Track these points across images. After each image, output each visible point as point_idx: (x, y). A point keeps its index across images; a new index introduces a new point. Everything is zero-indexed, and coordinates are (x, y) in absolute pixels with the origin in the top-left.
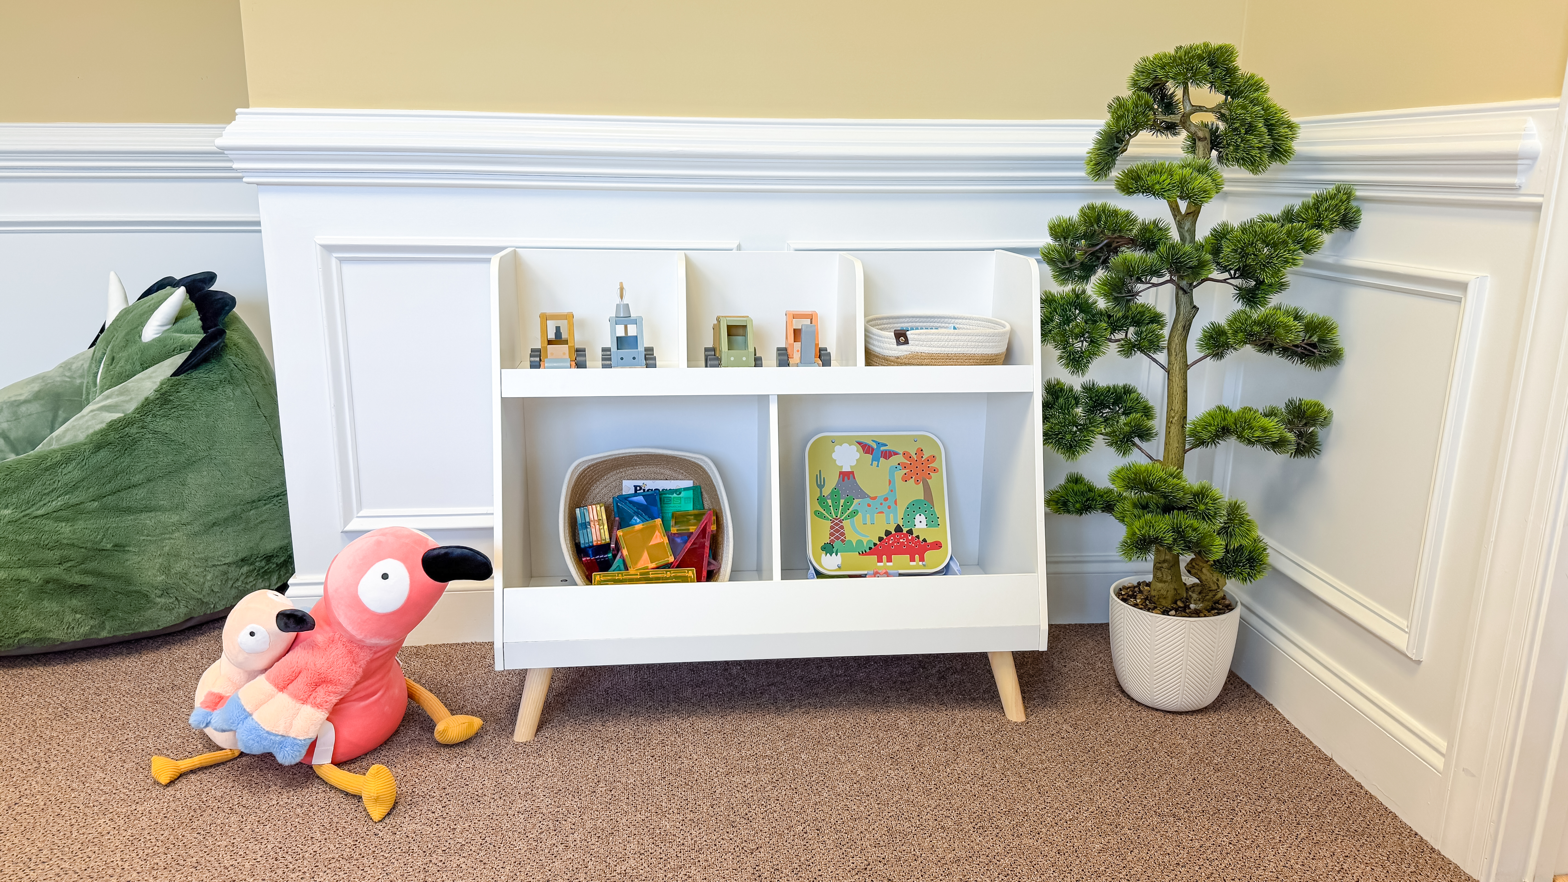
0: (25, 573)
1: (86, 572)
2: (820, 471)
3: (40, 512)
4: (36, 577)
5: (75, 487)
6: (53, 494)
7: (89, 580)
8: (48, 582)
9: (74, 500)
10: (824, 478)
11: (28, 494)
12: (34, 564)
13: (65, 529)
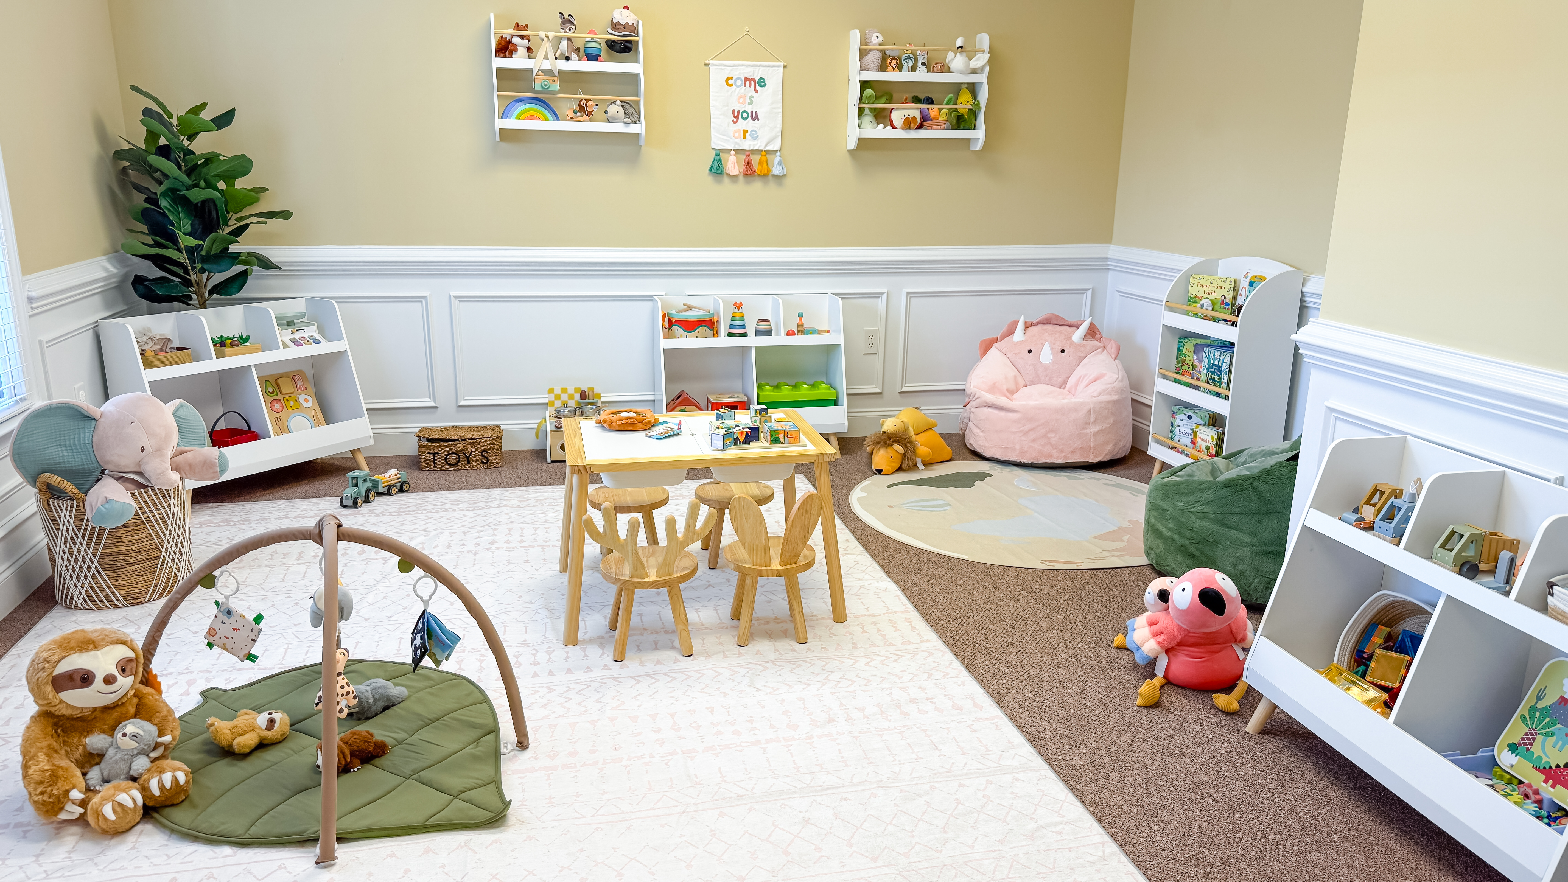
0: (1176, 537)
1: (1198, 549)
2: (1546, 687)
3: (1192, 510)
4: (1180, 541)
5: (1207, 503)
6: (1199, 503)
7: (1197, 553)
8: (1182, 546)
9: (1206, 510)
10: (1546, 694)
11: (1190, 498)
12: (1181, 535)
13: (1198, 523)
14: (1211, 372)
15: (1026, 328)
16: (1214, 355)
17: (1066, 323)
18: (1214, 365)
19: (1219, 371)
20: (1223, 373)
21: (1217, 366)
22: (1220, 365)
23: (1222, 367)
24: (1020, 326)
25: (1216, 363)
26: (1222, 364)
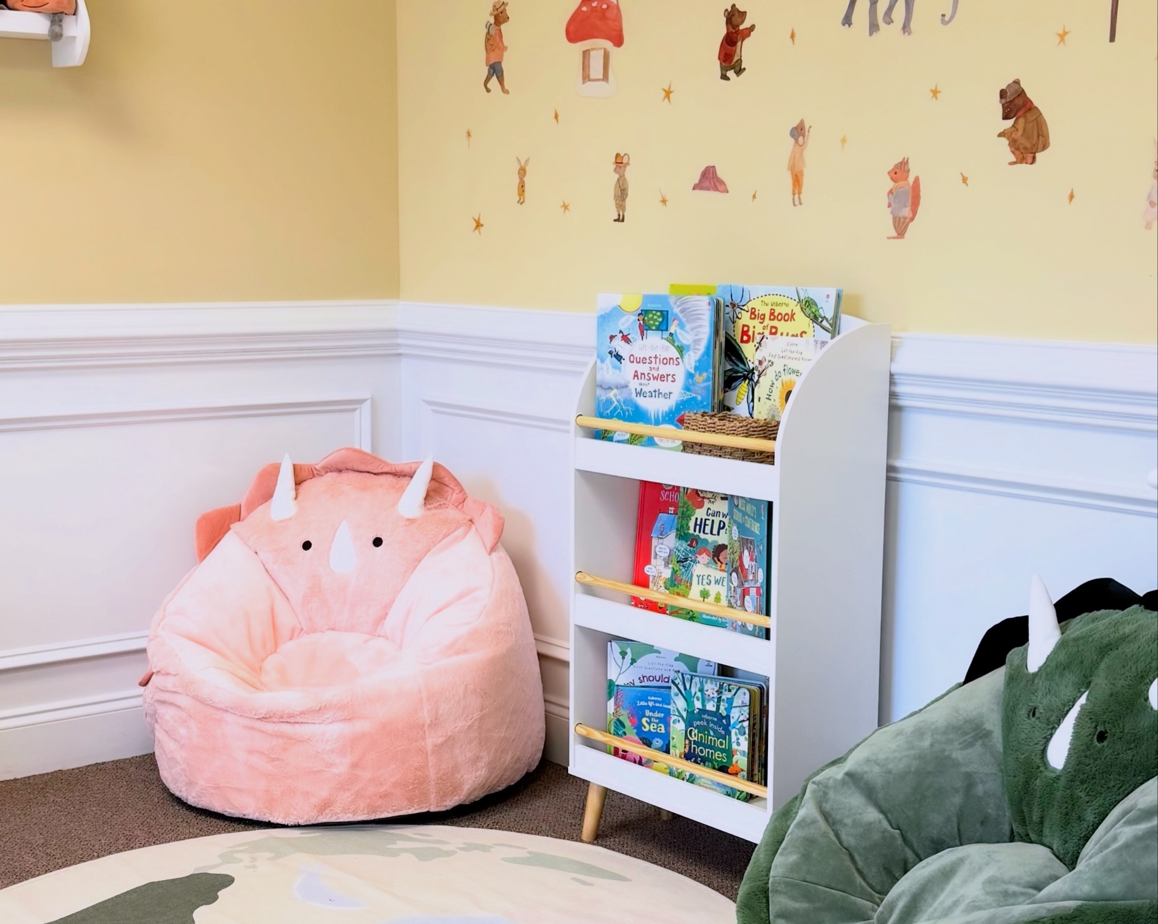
14: (697, 727)
15: (298, 483)
16: (701, 690)
17: (386, 470)
18: (703, 711)
19: (721, 725)
20: (733, 731)
21: (716, 714)
22: (723, 712)
23: (728, 717)
24: (286, 479)
25: (711, 707)
26: (729, 709)
